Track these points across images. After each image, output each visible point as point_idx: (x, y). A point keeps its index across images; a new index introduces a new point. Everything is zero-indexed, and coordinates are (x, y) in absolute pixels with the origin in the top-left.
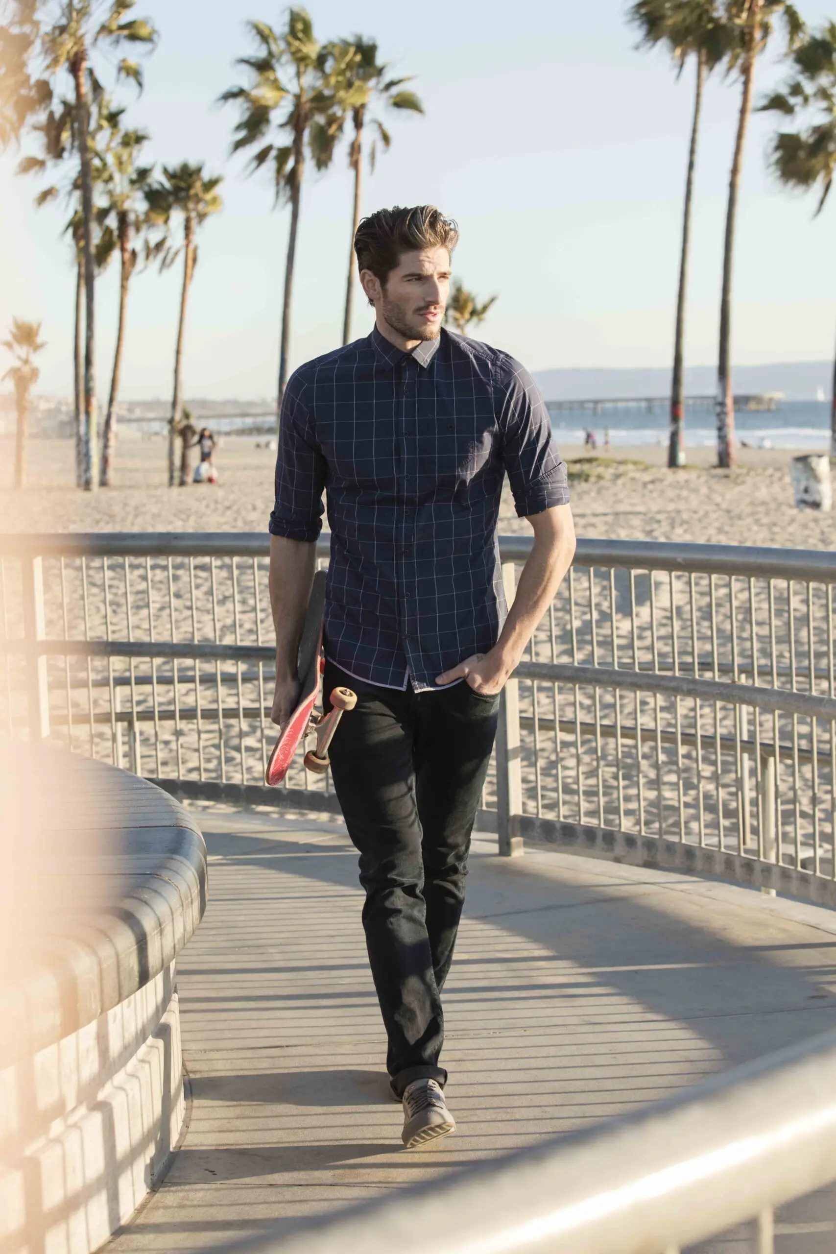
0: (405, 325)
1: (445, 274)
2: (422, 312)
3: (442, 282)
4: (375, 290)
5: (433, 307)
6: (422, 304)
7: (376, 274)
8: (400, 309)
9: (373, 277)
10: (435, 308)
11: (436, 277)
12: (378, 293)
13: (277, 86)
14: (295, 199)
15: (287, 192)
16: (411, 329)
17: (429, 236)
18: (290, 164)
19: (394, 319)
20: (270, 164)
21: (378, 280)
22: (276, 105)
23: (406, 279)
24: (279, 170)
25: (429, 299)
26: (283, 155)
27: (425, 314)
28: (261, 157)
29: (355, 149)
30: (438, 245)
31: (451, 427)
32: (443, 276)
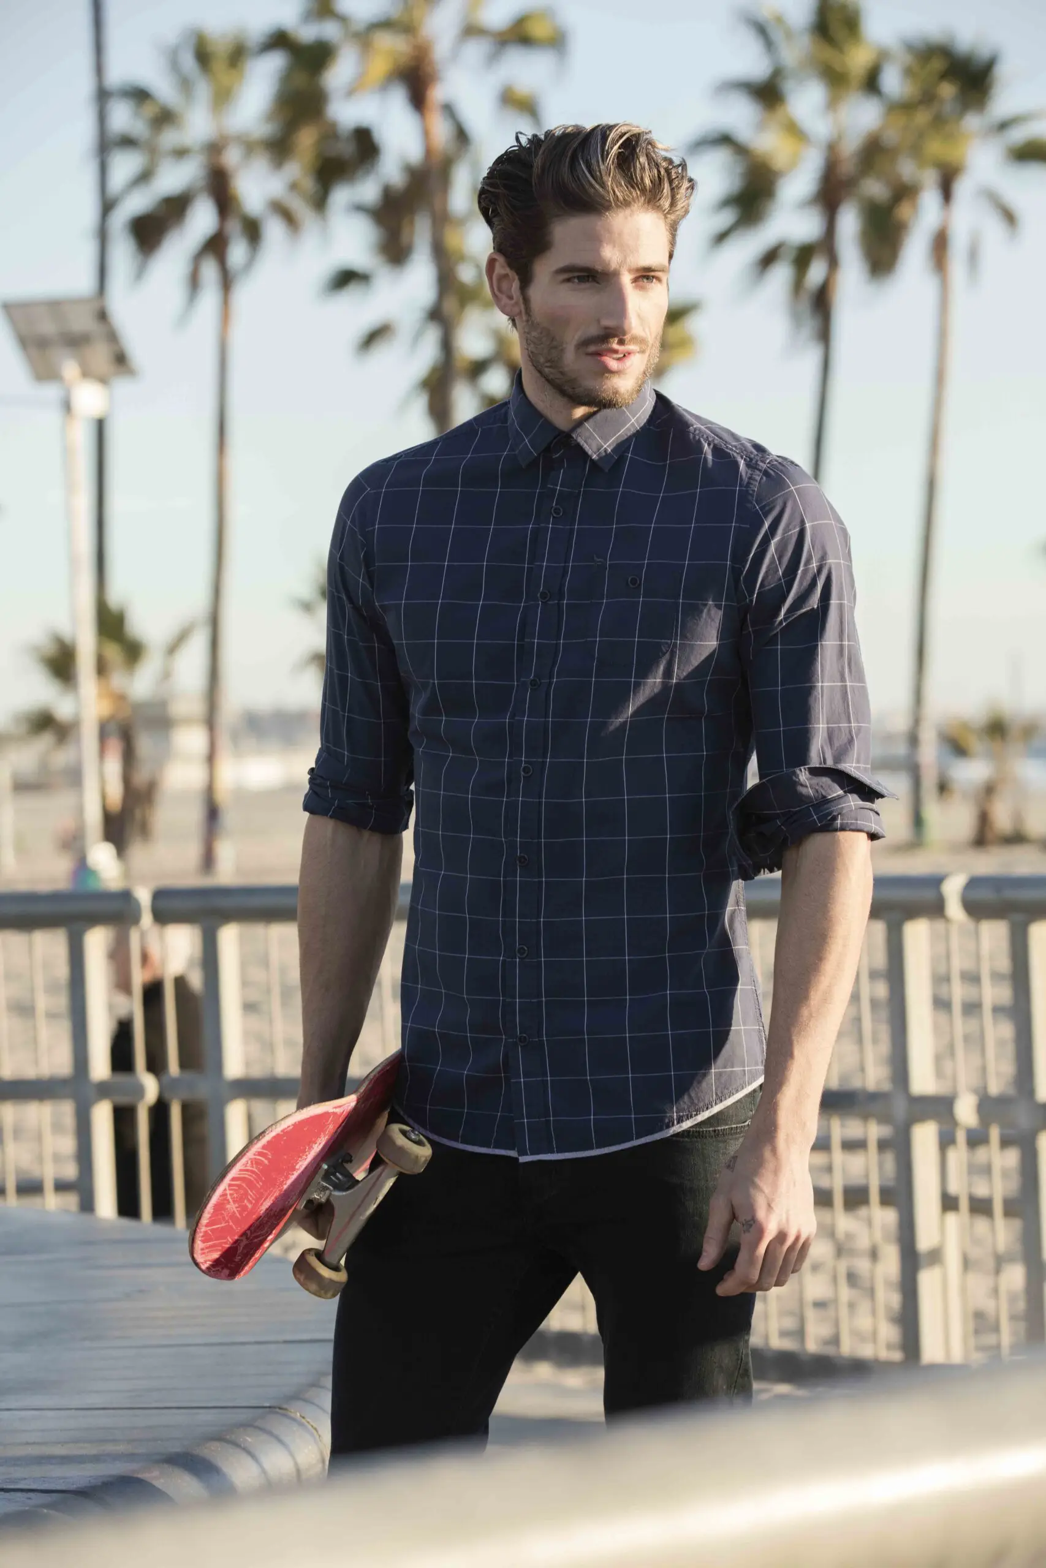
0: (562, 373)
1: (649, 269)
2: (592, 348)
3: (642, 288)
4: (511, 298)
5: (616, 340)
6: (593, 331)
7: (510, 265)
8: (553, 339)
9: (508, 271)
10: (621, 342)
11: (626, 279)
12: (517, 303)
13: (794, 130)
14: (824, 335)
15: (810, 325)
16: (573, 382)
17: (613, 184)
18: (816, 272)
19: (542, 360)
20: (781, 274)
21: (516, 277)
22: (794, 163)
23: (566, 276)
24: (798, 284)
25: (607, 322)
26: (803, 256)
27: (599, 354)
28: (769, 259)
29: (940, 244)
30: (635, 207)
31: (634, 582)
32: (645, 275)
